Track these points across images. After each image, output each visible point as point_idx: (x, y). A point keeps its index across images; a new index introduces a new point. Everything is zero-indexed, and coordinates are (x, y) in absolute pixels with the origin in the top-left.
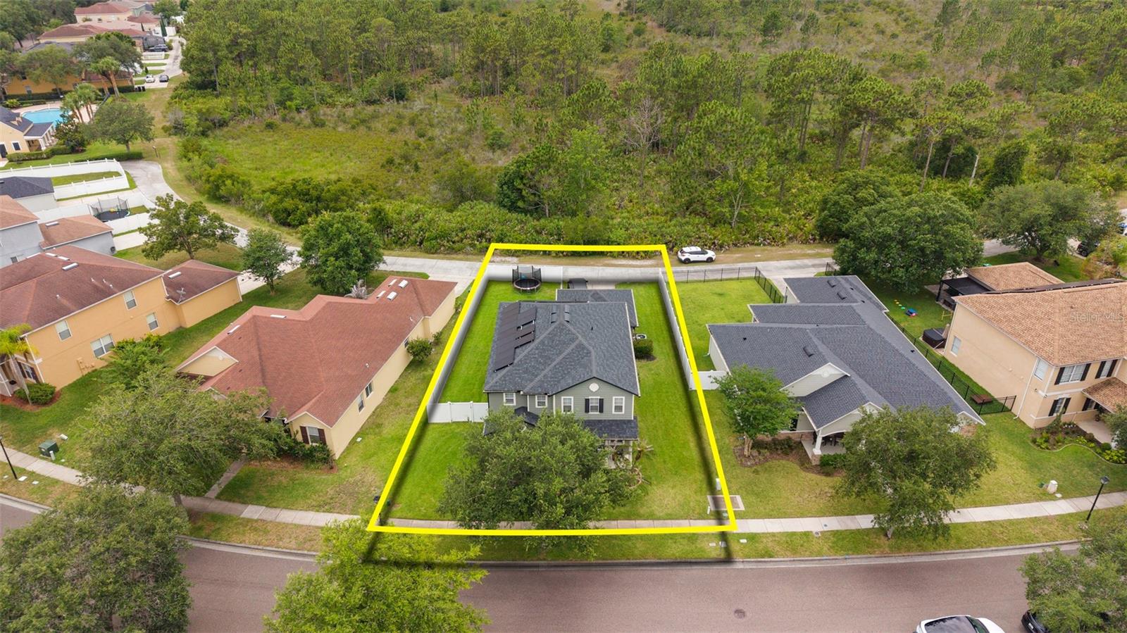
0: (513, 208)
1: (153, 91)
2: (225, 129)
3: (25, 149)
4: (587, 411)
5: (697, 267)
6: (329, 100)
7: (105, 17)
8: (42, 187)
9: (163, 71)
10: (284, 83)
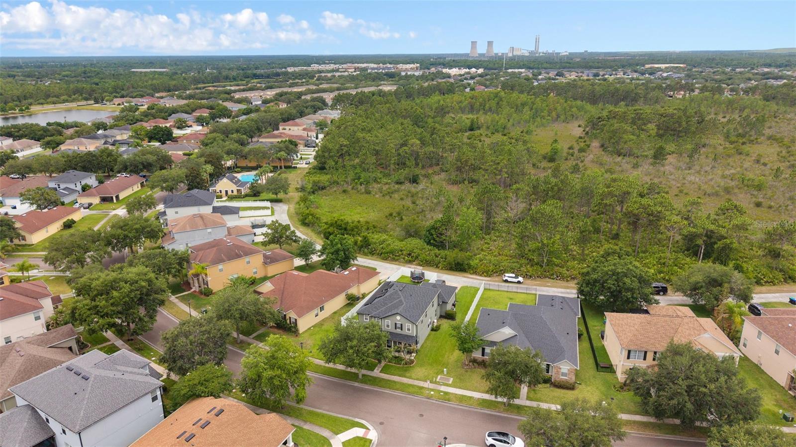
0: (429, 243)
1: (300, 168)
2: (325, 191)
3: (235, 193)
4: (396, 329)
5: (510, 285)
6: (379, 180)
7: (292, 128)
8: (234, 211)
9: (309, 158)
10: (358, 170)
